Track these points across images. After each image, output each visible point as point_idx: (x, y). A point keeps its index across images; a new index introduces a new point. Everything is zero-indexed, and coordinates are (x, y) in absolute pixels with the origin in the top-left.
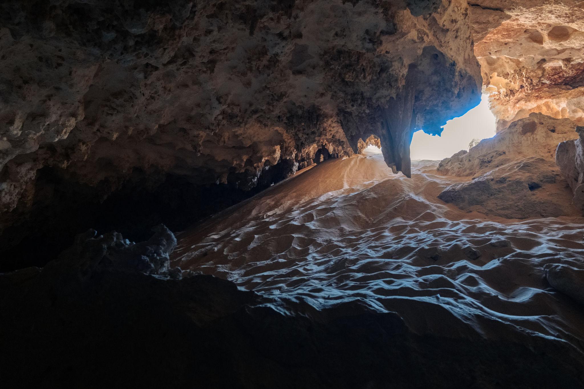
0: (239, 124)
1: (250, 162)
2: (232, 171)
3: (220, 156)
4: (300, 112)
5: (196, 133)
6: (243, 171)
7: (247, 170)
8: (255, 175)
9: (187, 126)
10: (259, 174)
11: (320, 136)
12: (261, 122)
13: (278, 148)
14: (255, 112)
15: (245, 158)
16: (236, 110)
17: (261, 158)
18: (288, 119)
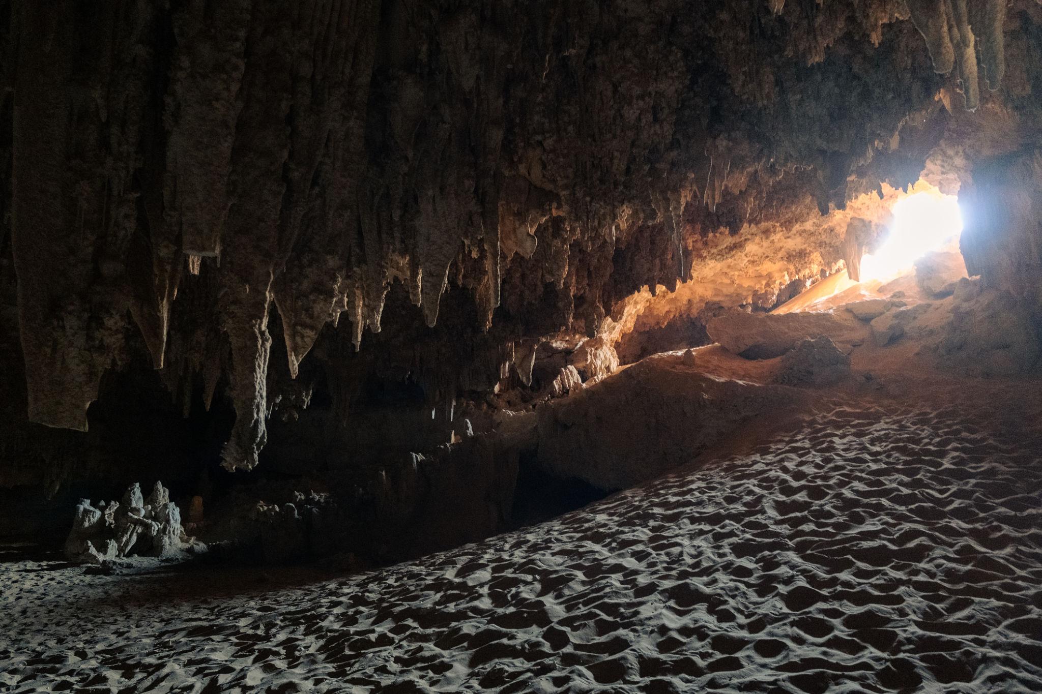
0: (759, 265)
1: (768, 285)
2: (755, 293)
3: (746, 284)
4: (794, 253)
5: (732, 273)
6: (763, 292)
7: (766, 292)
8: (773, 294)
9: (728, 271)
10: (776, 292)
11: (810, 263)
12: (772, 261)
13: (786, 273)
14: (767, 257)
15: (764, 282)
16: (756, 258)
17: (775, 281)
18: (787, 258)
